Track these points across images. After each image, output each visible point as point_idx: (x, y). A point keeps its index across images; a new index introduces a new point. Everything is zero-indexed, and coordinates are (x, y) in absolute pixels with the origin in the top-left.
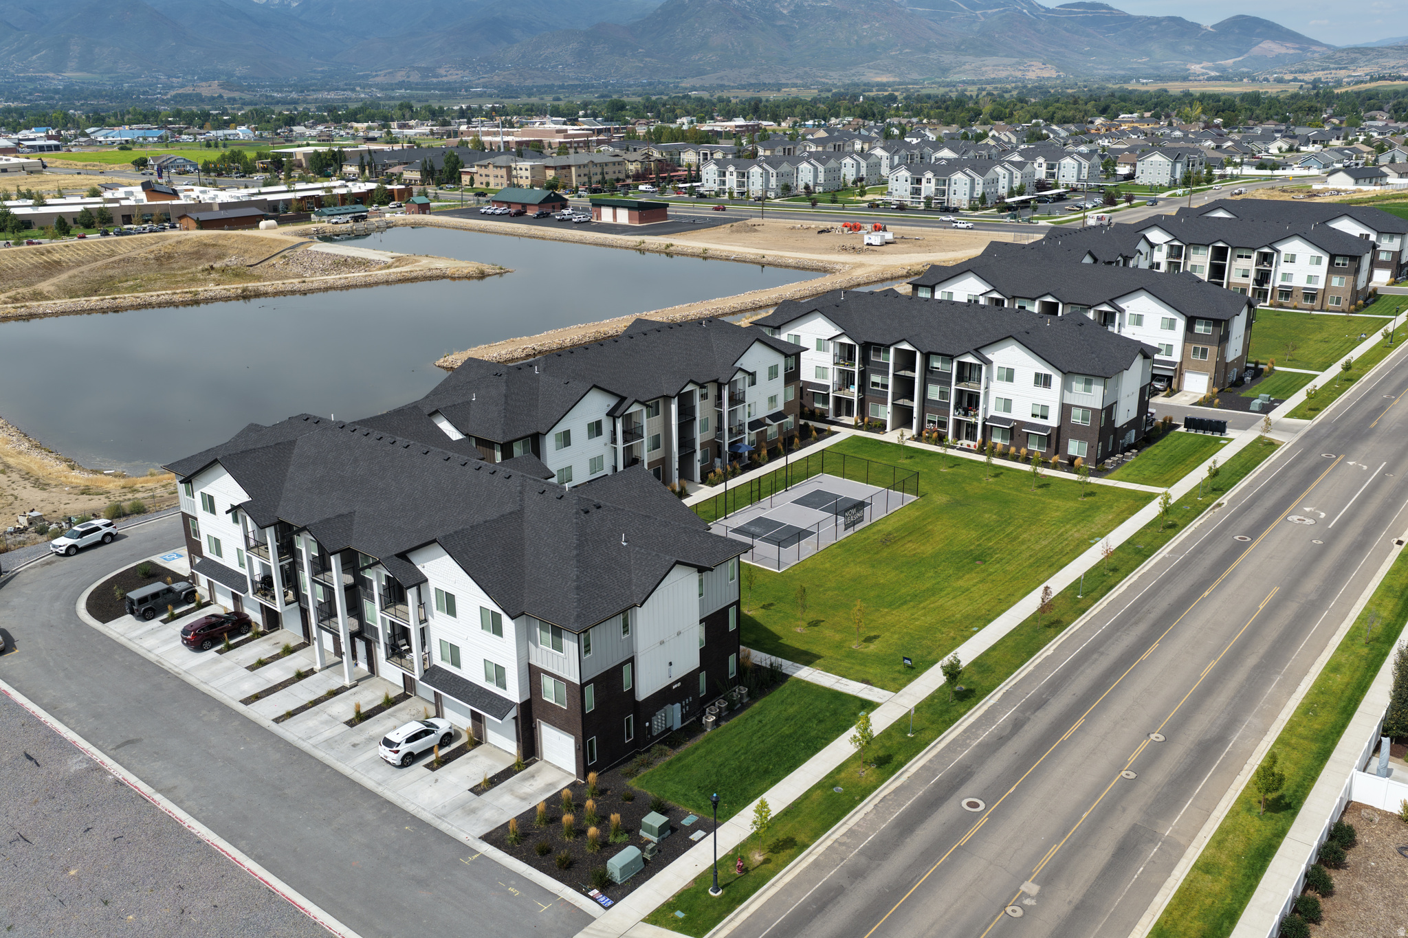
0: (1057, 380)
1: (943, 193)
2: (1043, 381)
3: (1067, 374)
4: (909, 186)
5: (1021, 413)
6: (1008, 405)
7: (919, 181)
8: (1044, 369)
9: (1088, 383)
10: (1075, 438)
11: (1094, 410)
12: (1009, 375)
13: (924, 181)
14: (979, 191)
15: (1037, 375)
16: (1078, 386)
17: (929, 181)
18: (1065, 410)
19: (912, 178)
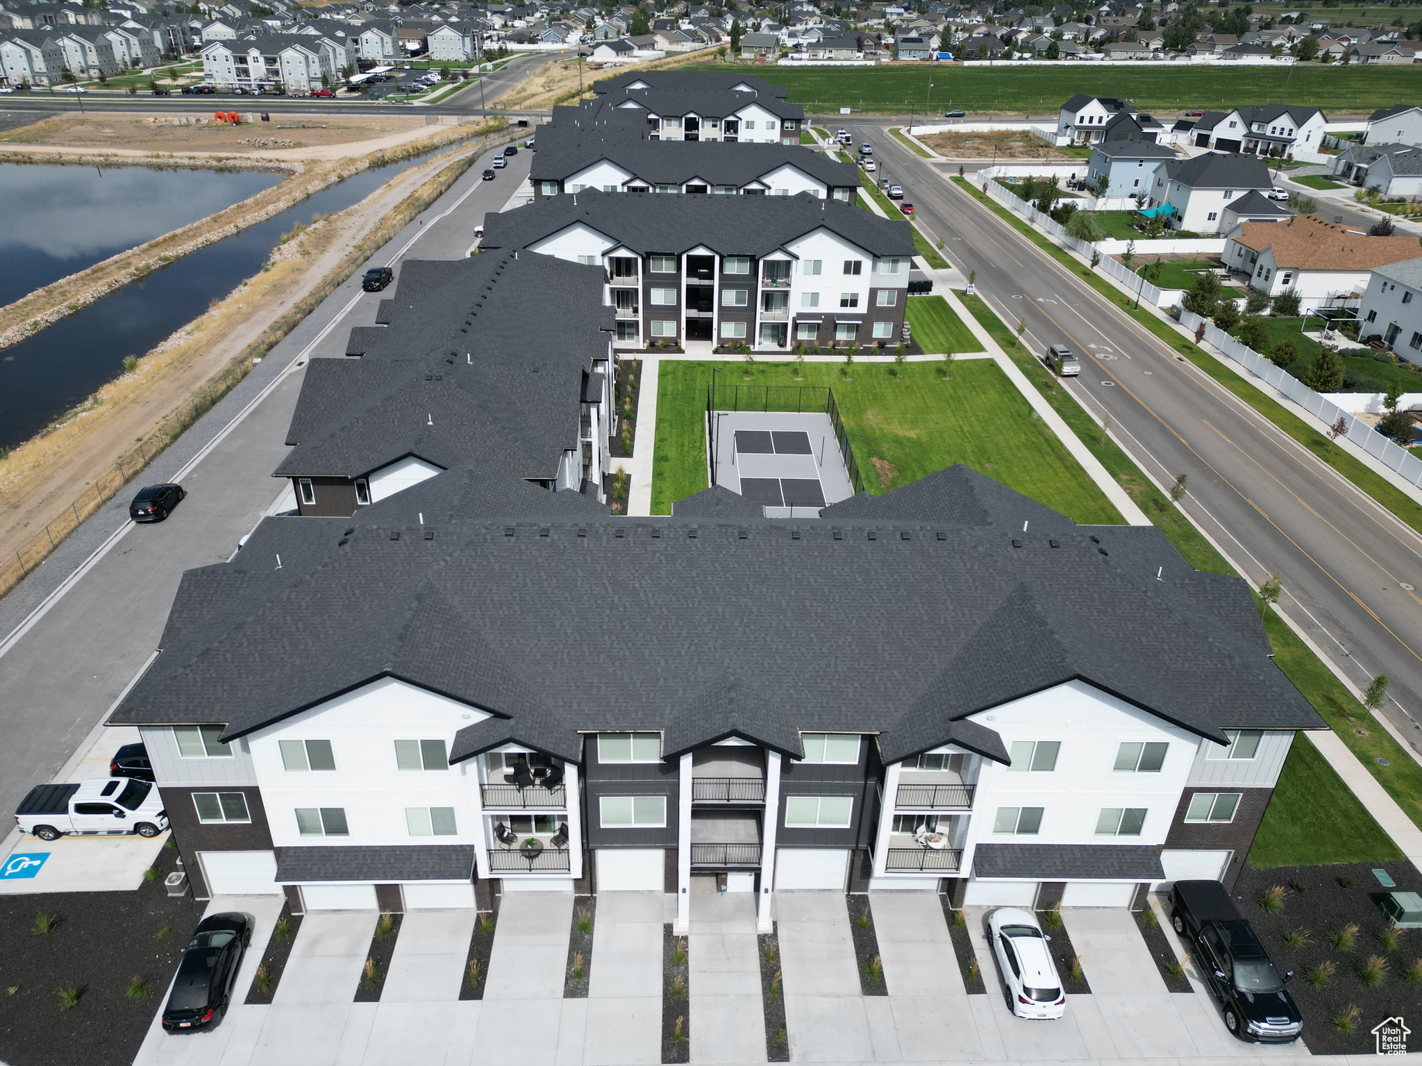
0: (867, 263)
1: (276, 73)
2: (853, 268)
3: (876, 257)
4: (232, 65)
5: (829, 305)
6: (815, 298)
7: (243, 60)
8: (854, 255)
9: (895, 262)
10: (879, 320)
11: (900, 290)
12: (817, 267)
13: (250, 60)
14: (316, 70)
15: (848, 264)
16: (883, 267)
17: (256, 60)
18: (873, 293)
19: (235, 57)
